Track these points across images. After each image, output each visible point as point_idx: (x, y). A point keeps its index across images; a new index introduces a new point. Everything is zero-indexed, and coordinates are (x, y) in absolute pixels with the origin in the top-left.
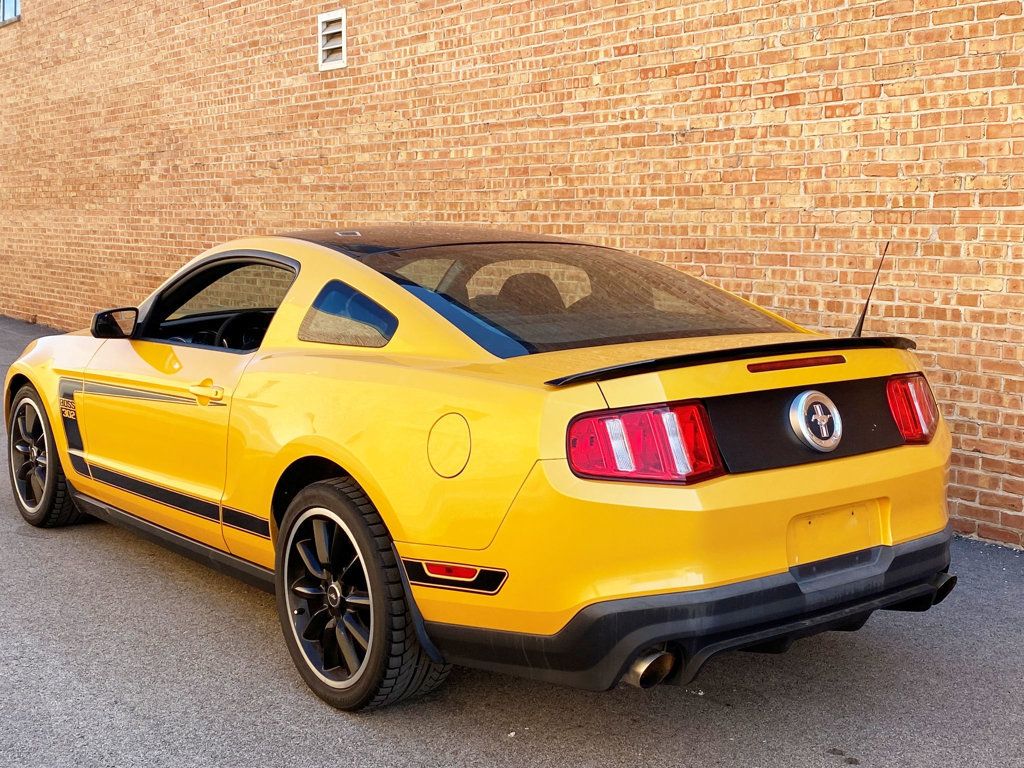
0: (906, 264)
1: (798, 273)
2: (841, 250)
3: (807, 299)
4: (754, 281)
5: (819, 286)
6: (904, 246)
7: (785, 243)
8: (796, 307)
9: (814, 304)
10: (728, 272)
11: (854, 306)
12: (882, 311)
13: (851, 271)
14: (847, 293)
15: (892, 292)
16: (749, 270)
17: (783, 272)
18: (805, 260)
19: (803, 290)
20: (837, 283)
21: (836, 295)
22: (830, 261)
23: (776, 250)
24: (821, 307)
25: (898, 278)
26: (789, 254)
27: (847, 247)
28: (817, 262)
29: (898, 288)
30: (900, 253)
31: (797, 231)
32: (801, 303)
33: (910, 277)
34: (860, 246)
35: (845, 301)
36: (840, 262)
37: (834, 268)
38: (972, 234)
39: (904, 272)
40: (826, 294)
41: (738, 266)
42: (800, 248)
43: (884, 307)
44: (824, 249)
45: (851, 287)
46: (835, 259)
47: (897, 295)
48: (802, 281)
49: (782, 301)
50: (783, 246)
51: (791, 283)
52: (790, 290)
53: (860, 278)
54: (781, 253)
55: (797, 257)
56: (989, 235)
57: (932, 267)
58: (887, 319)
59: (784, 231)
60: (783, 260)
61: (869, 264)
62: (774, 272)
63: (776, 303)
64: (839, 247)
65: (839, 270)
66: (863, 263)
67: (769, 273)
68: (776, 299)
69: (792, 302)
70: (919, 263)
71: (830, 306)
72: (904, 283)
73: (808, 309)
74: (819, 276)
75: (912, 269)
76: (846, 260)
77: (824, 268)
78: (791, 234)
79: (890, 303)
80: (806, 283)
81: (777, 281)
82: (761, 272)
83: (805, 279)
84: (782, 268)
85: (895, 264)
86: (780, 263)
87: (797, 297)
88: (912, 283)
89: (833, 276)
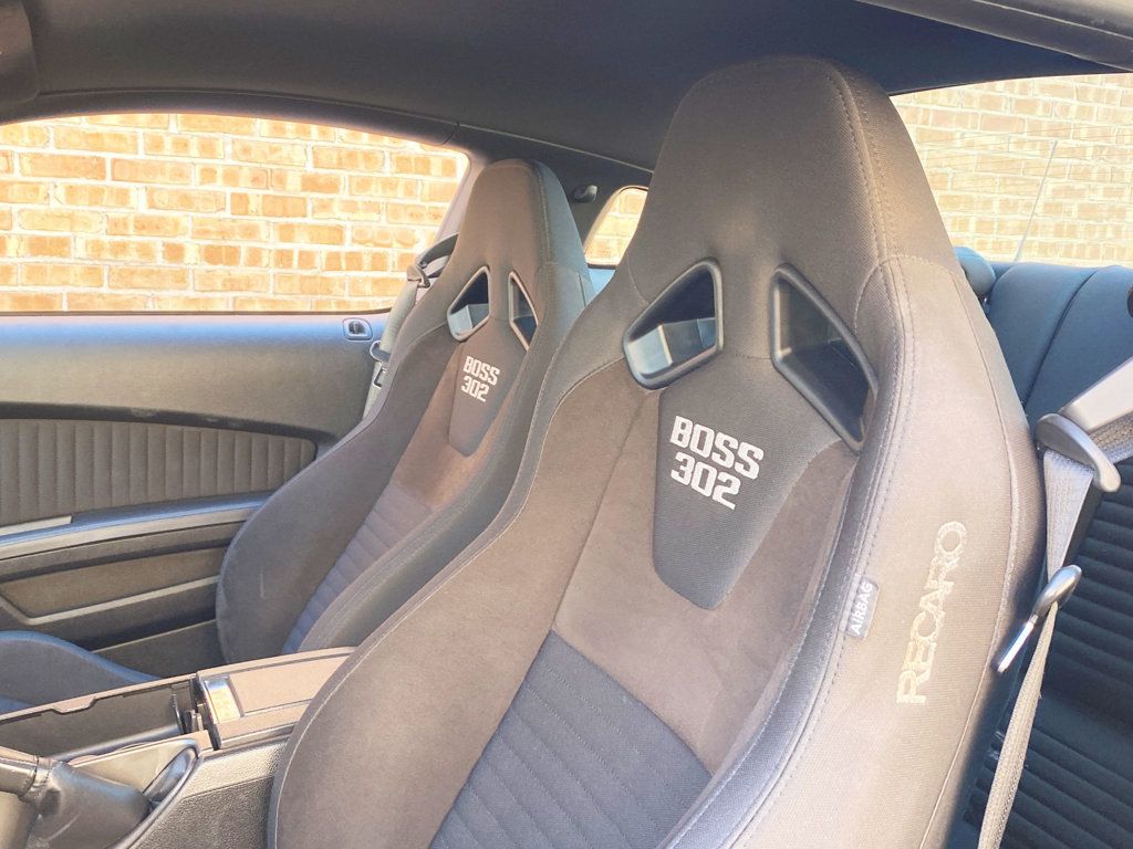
0: (364, 185)
1: (133, 194)
2: (235, 155)
3: (157, 243)
4: (16, 208)
5: (186, 219)
6: (360, 157)
7: (98, 135)
8: (133, 257)
9: (175, 252)
11: (265, 255)
12: (320, 261)
13: (255, 196)
14: (249, 232)
15: (339, 230)
18: (151, 170)
19: (143, 225)
21: (223, 234)
22: (208, 174)
23: (76, 147)
24: (192, 255)
25: (350, 207)
28: (180, 173)
29: (349, 225)
32: (145, 251)
33: (371, 207)
35: (244, 246)
36: (231, 177)
37: (219, 186)
39: (360, 198)
40: (204, 233)
42: (136, 147)
43: (324, 256)
44: (194, 151)
45: (260, 221)
46: (220, 171)
47: (348, 235)
48: (144, 210)
49: (96, 248)
51: (118, 213)
52: (116, 226)
53: (278, 206)
54: (88, 154)
55: (131, 163)
57: (409, 192)
58: (331, 274)
60: (97, 169)
61: (293, 183)
62: (71, 190)
63: (79, 250)
64: (229, 149)
65: (229, 190)
66: (281, 180)
67: (61, 192)
68: (80, 244)
69: (121, 248)
70: (389, 185)
71: (211, 255)
72: (361, 216)
73: (160, 260)
74: (186, 201)
75: (375, 194)
76: (245, 172)
77: (194, 184)
79: (335, 248)
80: (153, 212)
81: (81, 208)
82: (36, 190)
83: (152, 205)
84: (93, 182)
85: (344, 184)
86: (86, 174)
87: (134, 238)
88: (375, 216)
89: (216, 200)
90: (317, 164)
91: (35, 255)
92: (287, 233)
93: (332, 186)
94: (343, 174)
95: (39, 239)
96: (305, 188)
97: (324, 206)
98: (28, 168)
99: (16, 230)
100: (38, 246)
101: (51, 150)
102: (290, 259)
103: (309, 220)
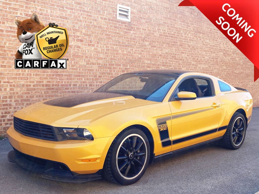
0: (104, 76)
3: (85, 84)
4: (72, 81)
5: (88, 81)
8: (83, 86)
9: (86, 85)
10: (65, 79)
13: (94, 78)
14: (93, 82)
16: (71, 78)
17: (80, 78)
19: (84, 82)
20: (91, 81)
21: (91, 83)
22: (90, 76)
24: (88, 86)
25: (103, 79)
26: (81, 74)
27: (93, 73)
28: (87, 76)
30: (103, 74)
31: (83, 69)
32: (84, 85)
33: (105, 79)
34: (96, 73)
35: (93, 84)
36: (92, 76)
37: (91, 77)
38: (114, 71)
40: (89, 83)
41: (68, 77)
44: (89, 74)
48: (84, 80)
49: (79, 85)
50: (79, 73)
52: (81, 82)
53: (96, 79)
56: (117, 71)
57: (108, 77)
59: (80, 70)
61: (98, 76)
62: (77, 78)
63: (78, 85)
66: (97, 76)
67: (76, 79)
69: (81, 85)
70: (106, 76)
71: (90, 85)
73: (85, 86)
74: (88, 79)
75: (105, 77)
77: (89, 77)
78: (81, 70)
79: (101, 84)
80: (85, 81)
81: (78, 81)
82: (74, 79)
83: (85, 80)
84: (79, 78)
85: (102, 76)
86: (79, 77)
87: (83, 84)
88: (105, 80)
89: (90, 79)
90: (100, 74)
91: (74, 86)
92: (97, 82)
93: (101, 77)
94: (102, 75)
95: (74, 84)
96: (99, 77)
97: (100, 79)
98: (74, 76)
99: (72, 83)
100: (74, 85)
101: (76, 74)
102: (97, 85)
103: (99, 81)
